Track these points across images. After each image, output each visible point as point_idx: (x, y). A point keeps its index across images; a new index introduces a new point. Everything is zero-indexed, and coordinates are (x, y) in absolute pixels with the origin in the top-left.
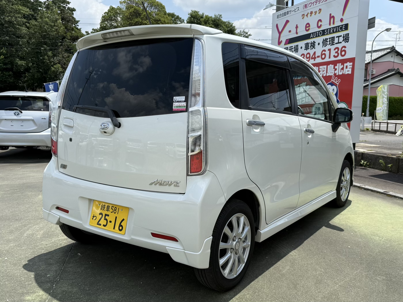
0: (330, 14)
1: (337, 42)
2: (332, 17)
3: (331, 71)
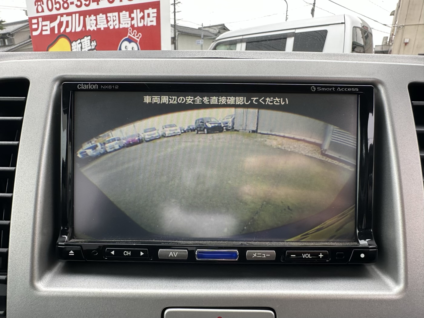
3: (125, 20)
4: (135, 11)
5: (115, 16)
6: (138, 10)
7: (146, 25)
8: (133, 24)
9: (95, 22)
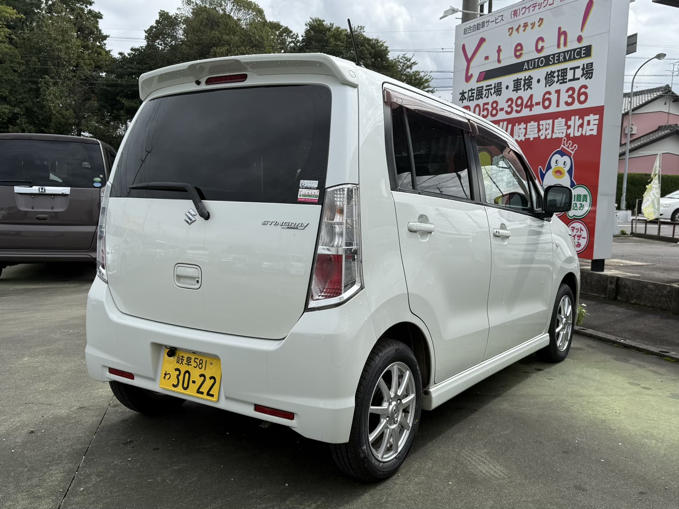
0: (560, 29)
1: (572, 78)
2: (562, 33)
3: (559, 129)
4: (573, 118)
5: (549, 124)
6: (577, 117)
7: (584, 135)
8: (568, 133)
9: (524, 130)
